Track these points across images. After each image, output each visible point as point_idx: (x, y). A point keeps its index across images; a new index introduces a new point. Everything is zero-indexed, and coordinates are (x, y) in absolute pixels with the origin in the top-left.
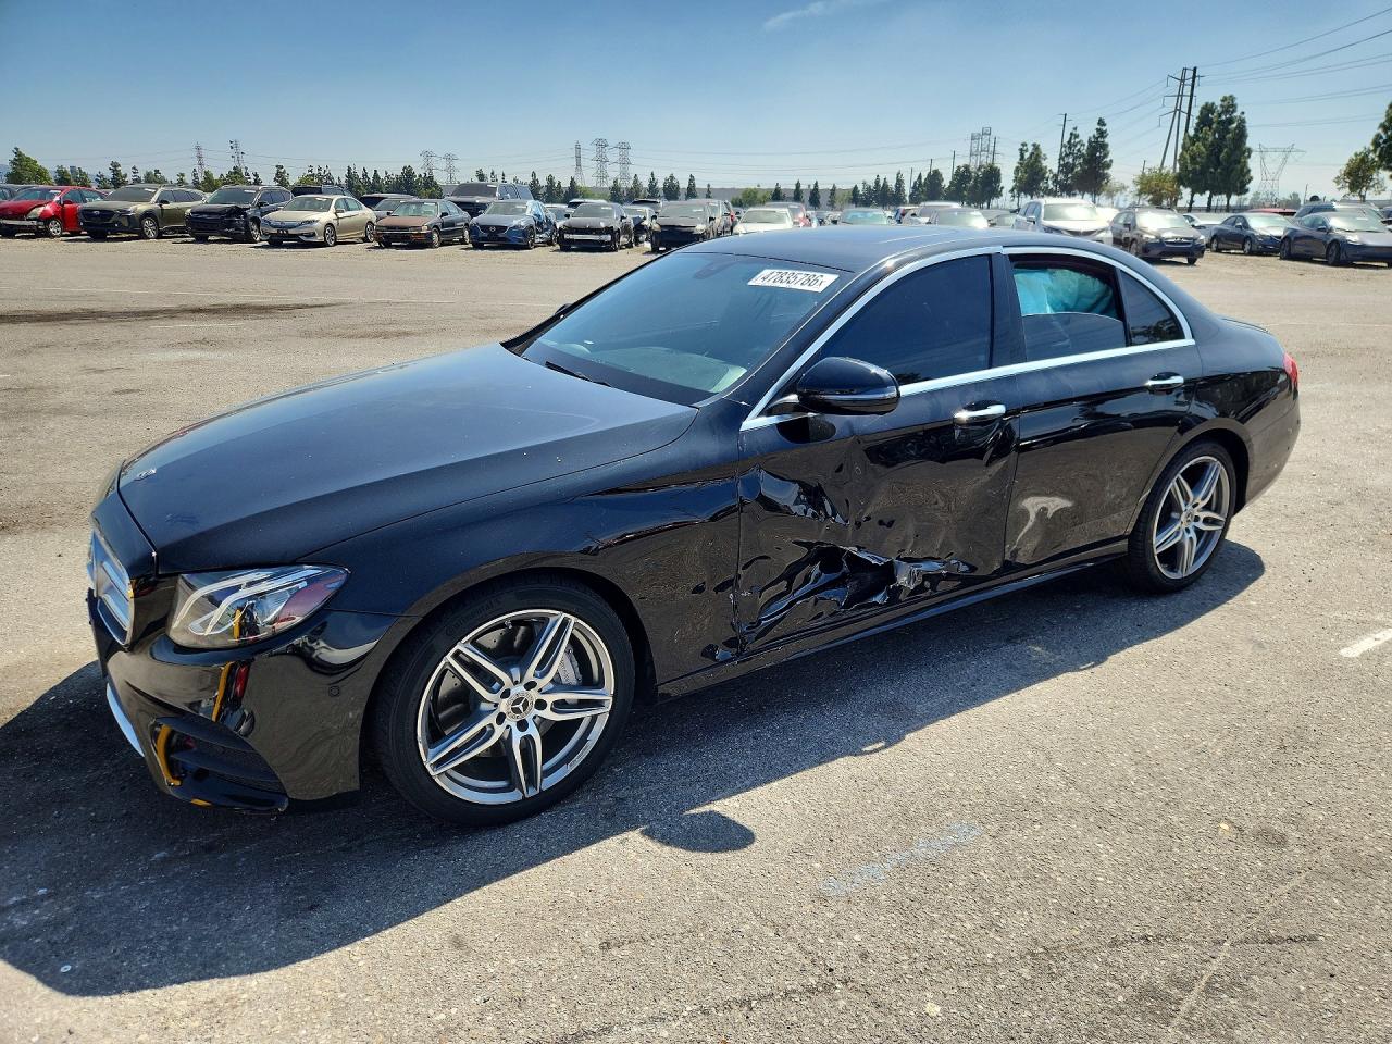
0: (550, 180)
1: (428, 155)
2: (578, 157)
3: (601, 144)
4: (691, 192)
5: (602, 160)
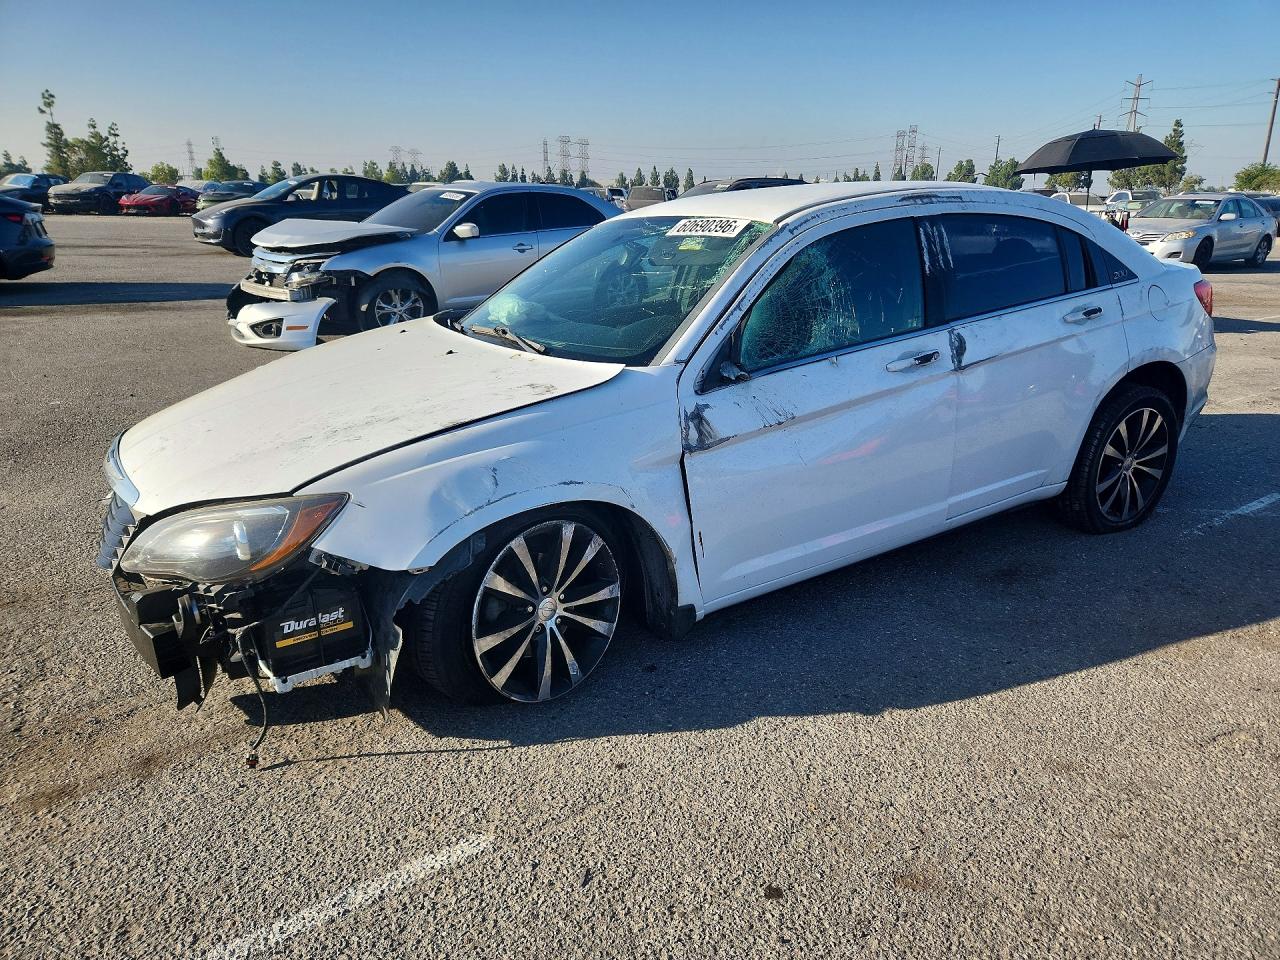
1: (397, 150)
2: (546, 152)
3: (565, 141)
5: (566, 155)
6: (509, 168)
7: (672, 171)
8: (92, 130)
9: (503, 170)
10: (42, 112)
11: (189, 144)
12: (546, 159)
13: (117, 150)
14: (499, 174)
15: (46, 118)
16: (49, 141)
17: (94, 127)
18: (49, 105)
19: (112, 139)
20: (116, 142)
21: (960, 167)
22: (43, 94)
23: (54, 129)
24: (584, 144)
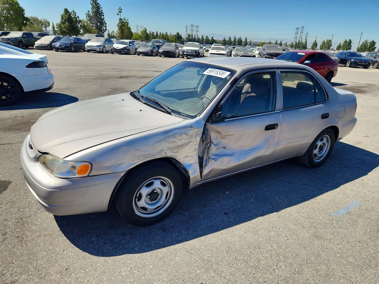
0: (207, 37)
2: (187, 29)
3: (192, 26)
5: (192, 30)
7: (240, 38)
10: (118, 14)
12: (187, 32)
14: (187, 36)
15: (119, 17)
16: (119, 24)
18: (120, 12)
21: (346, 42)
22: (119, 9)
23: (121, 19)
24: (198, 27)
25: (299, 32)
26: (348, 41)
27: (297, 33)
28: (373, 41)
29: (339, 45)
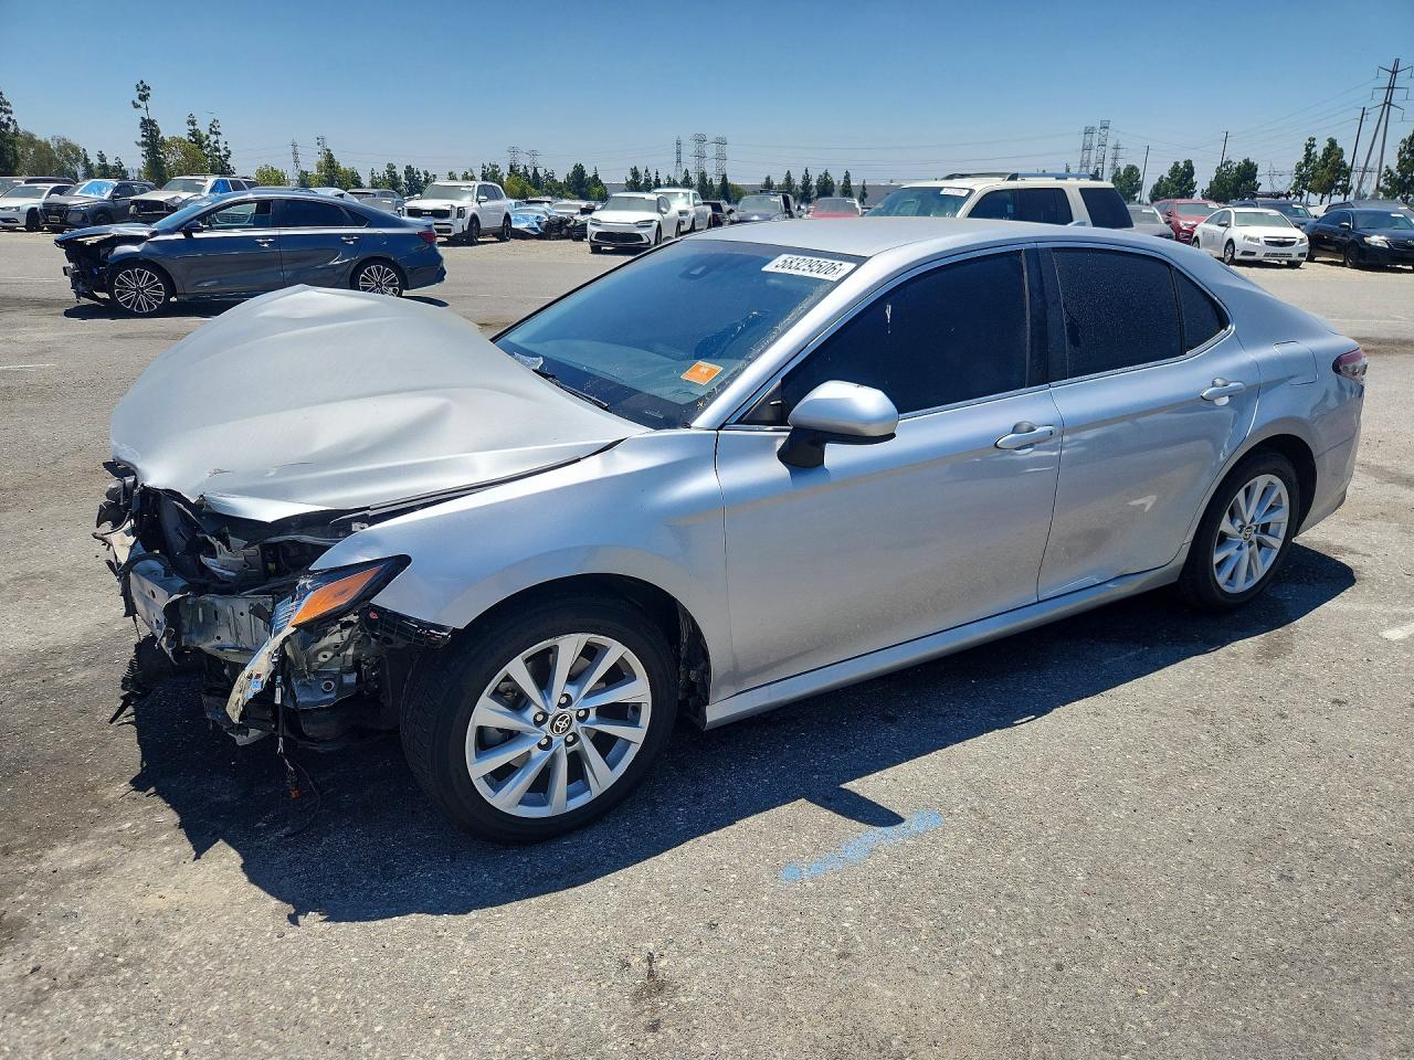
1: (514, 151)
2: (679, 153)
3: (701, 140)
4: (847, 191)
5: (701, 156)
6: (641, 171)
7: (826, 174)
8: (192, 127)
9: (635, 174)
10: (137, 106)
11: (294, 145)
12: (679, 161)
13: (218, 150)
14: (630, 178)
15: (142, 113)
16: (144, 139)
17: (194, 124)
18: (143, 98)
19: (213, 138)
20: (216, 142)
22: (137, 86)
23: (148, 125)
24: (721, 142)
25: (1095, 144)
26: (1181, 165)
27: (1087, 148)
28: (1247, 162)
29: (1157, 181)
